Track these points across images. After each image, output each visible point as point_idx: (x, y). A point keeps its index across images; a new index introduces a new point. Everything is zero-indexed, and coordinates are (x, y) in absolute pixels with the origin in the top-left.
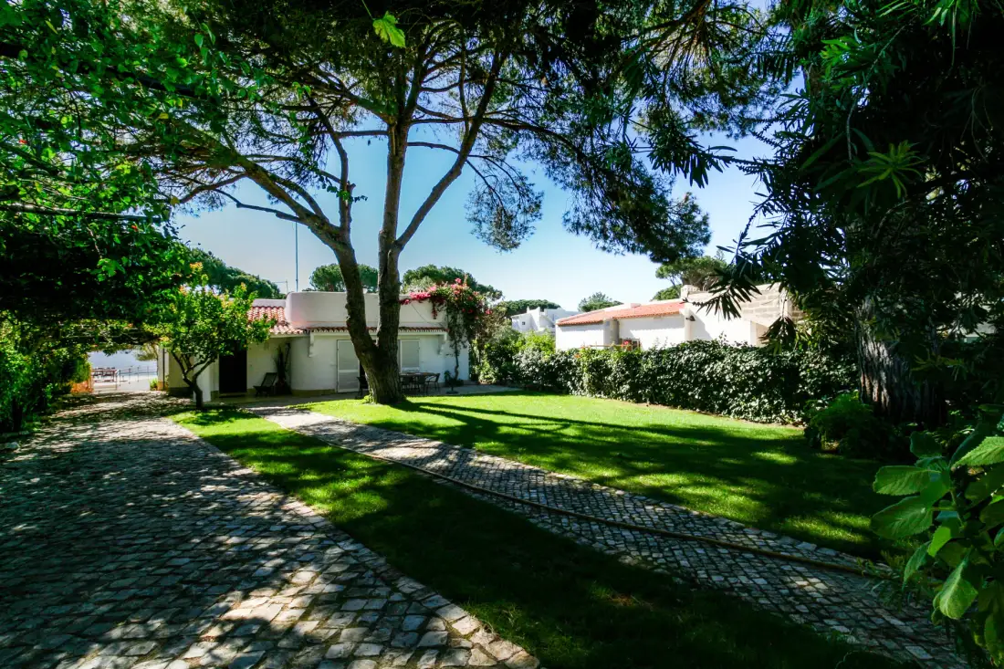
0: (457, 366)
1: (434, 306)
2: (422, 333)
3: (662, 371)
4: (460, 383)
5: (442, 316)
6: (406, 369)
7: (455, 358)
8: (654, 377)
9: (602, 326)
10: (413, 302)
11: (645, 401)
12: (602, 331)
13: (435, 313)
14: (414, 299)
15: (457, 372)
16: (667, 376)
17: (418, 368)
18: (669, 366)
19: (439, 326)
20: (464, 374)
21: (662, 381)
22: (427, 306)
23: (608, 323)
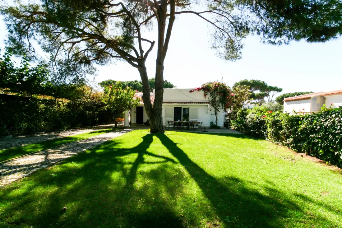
0: (217, 120)
1: (205, 92)
2: (200, 104)
3: (313, 131)
4: (218, 128)
5: (209, 98)
6: (192, 120)
7: (215, 116)
8: (308, 135)
9: (309, 100)
10: (195, 91)
11: (304, 152)
12: (310, 103)
13: (205, 95)
14: (196, 90)
15: (217, 123)
16: (317, 136)
17: (197, 120)
18: (318, 127)
19: (208, 101)
20: (221, 124)
21: (313, 138)
22: (202, 92)
23: (315, 98)
